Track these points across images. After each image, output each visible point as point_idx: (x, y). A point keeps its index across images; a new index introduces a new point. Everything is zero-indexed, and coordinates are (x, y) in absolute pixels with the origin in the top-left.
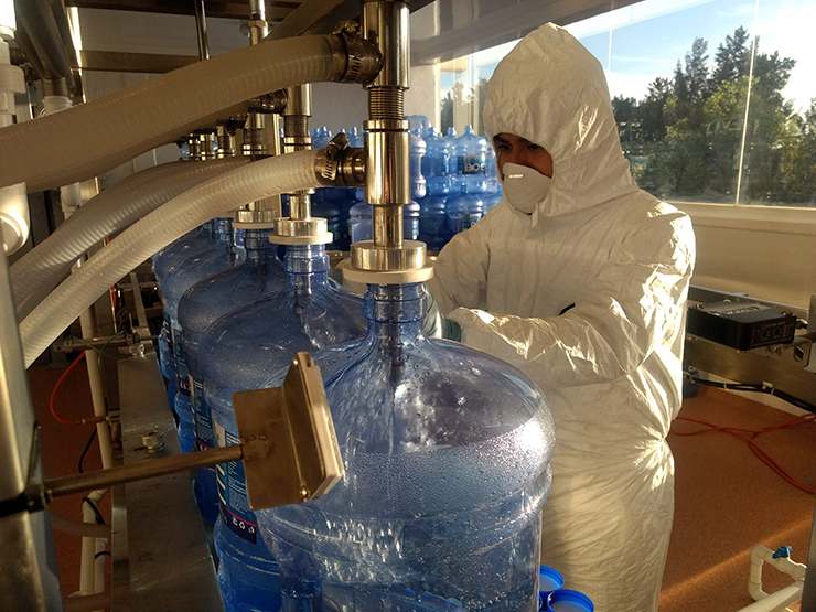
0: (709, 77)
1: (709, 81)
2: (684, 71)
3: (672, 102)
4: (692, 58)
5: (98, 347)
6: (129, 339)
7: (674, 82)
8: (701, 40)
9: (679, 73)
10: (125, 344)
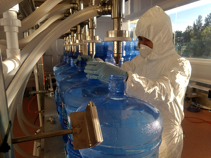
0: (203, 25)
1: (203, 27)
2: (196, 24)
3: (192, 32)
4: (198, 20)
5: (40, 93)
6: (48, 91)
7: (193, 27)
8: (200, 16)
9: (194, 24)
10: (47, 93)
